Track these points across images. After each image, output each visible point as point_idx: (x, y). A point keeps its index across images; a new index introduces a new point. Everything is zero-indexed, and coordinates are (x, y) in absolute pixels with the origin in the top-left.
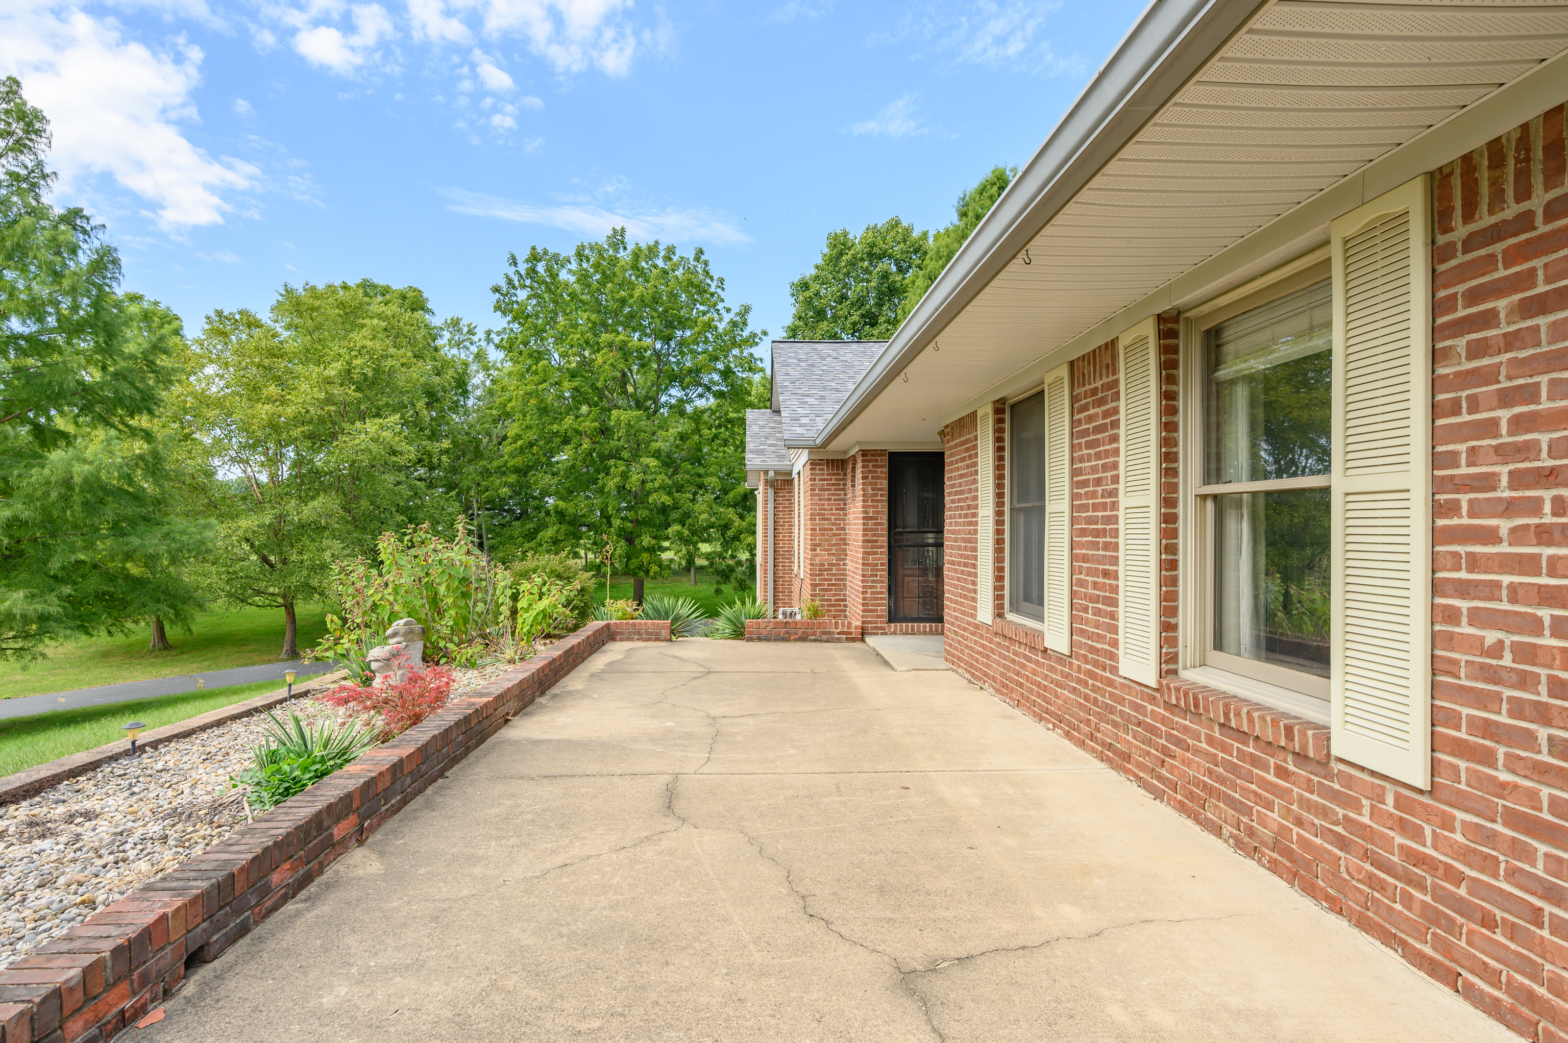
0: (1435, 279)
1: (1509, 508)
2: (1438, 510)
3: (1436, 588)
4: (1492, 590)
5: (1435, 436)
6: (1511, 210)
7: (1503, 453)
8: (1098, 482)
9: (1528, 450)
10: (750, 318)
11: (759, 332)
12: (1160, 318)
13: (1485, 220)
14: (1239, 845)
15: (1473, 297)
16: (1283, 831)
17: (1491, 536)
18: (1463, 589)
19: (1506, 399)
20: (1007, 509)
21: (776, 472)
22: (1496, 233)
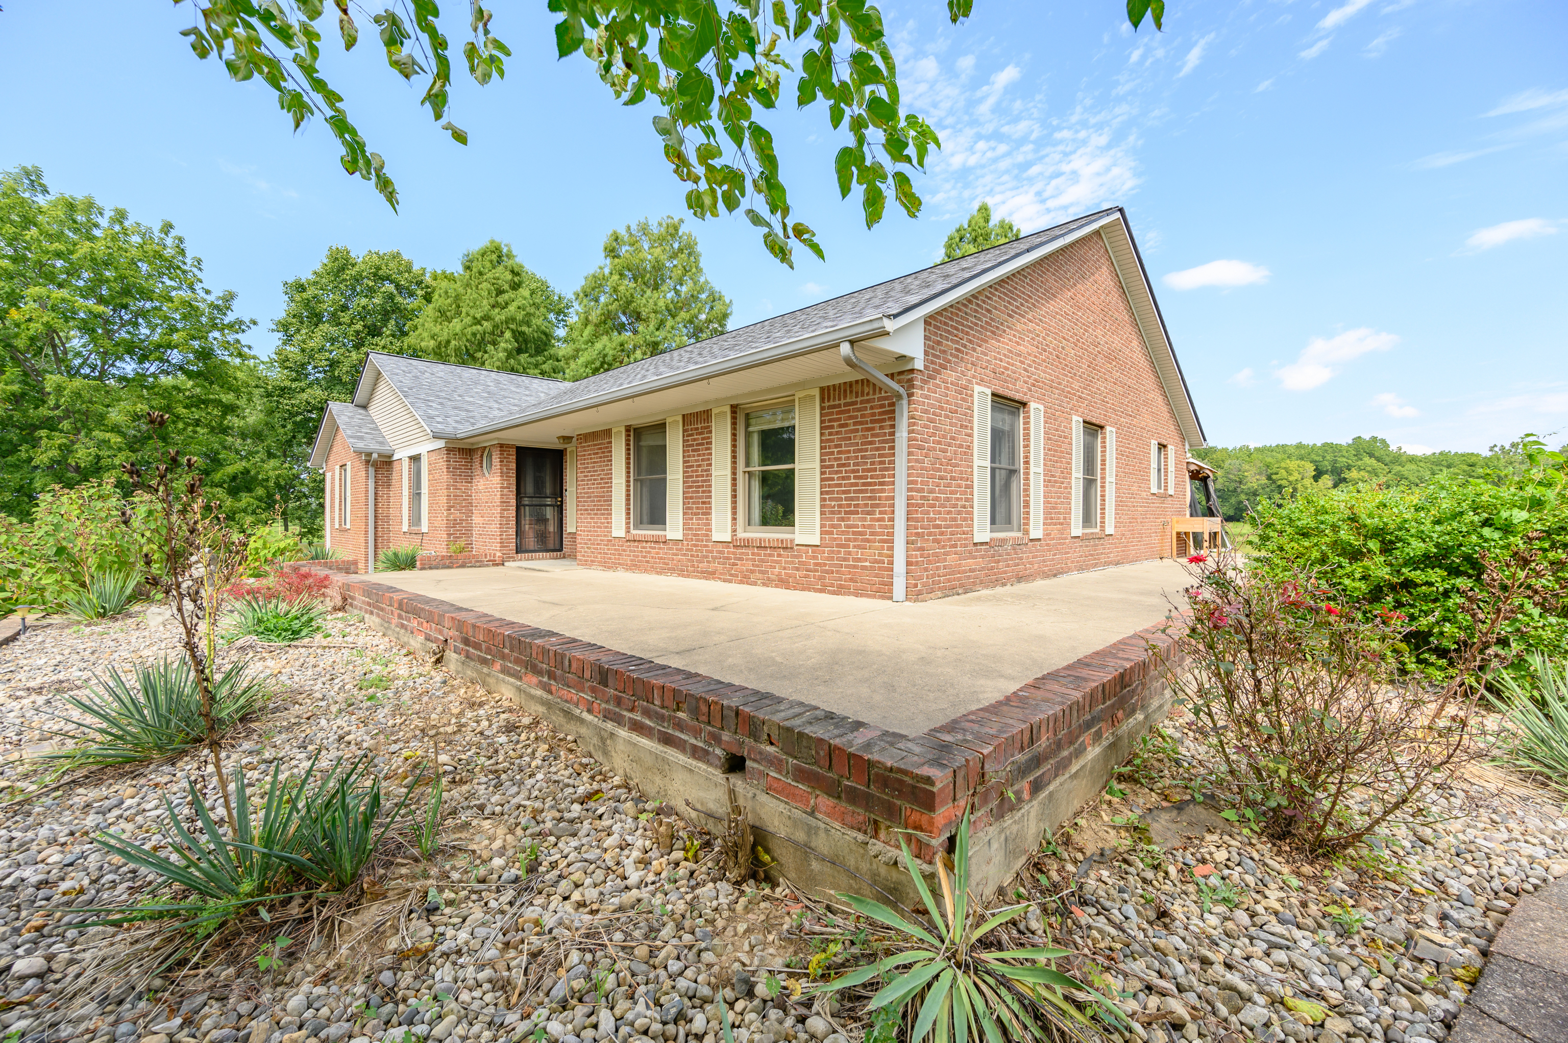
0: (822, 415)
1: (837, 472)
2: (822, 473)
3: (822, 493)
4: (833, 492)
5: (822, 454)
6: (837, 402)
7: (836, 459)
8: (699, 466)
9: (840, 459)
10: (235, 304)
11: (247, 320)
12: (732, 406)
13: (832, 403)
14: (764, 584)
15: (830, 421)
16: (779, 574)
17: (833, 479)
18: (827, 493)
19: (836, 446)
20: (632, 479)
21: (380, 455)
22: (834, 407)
